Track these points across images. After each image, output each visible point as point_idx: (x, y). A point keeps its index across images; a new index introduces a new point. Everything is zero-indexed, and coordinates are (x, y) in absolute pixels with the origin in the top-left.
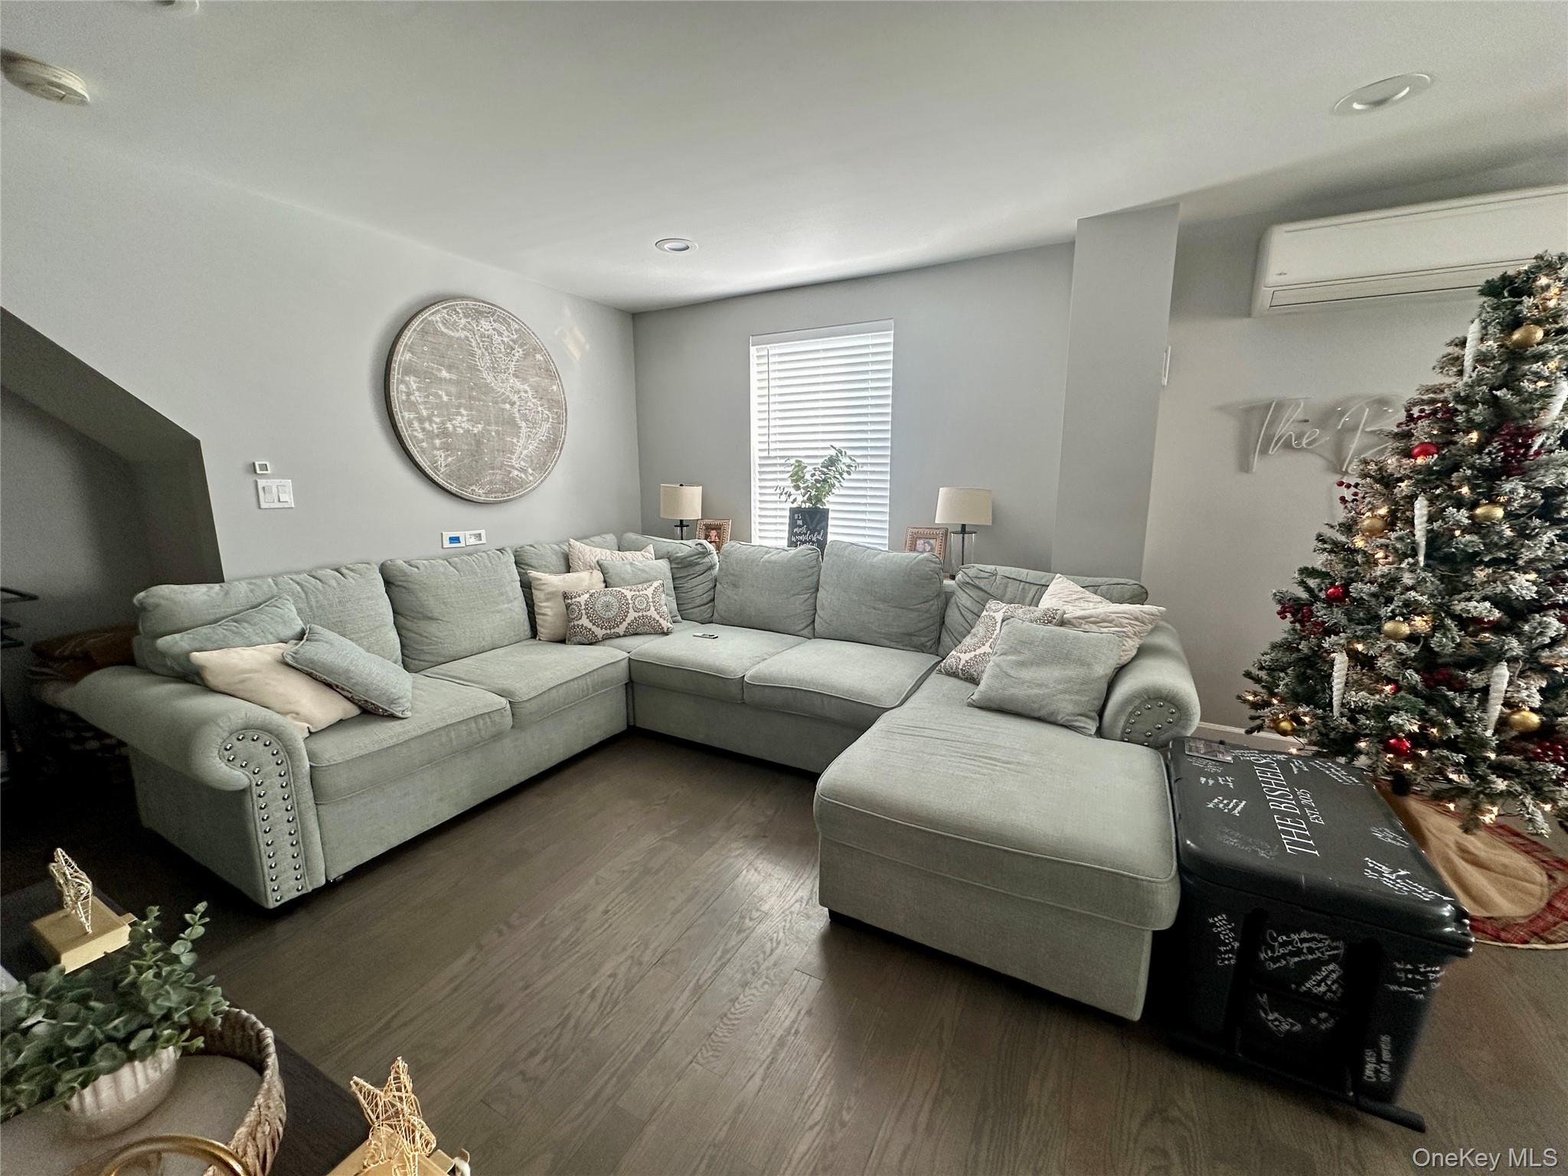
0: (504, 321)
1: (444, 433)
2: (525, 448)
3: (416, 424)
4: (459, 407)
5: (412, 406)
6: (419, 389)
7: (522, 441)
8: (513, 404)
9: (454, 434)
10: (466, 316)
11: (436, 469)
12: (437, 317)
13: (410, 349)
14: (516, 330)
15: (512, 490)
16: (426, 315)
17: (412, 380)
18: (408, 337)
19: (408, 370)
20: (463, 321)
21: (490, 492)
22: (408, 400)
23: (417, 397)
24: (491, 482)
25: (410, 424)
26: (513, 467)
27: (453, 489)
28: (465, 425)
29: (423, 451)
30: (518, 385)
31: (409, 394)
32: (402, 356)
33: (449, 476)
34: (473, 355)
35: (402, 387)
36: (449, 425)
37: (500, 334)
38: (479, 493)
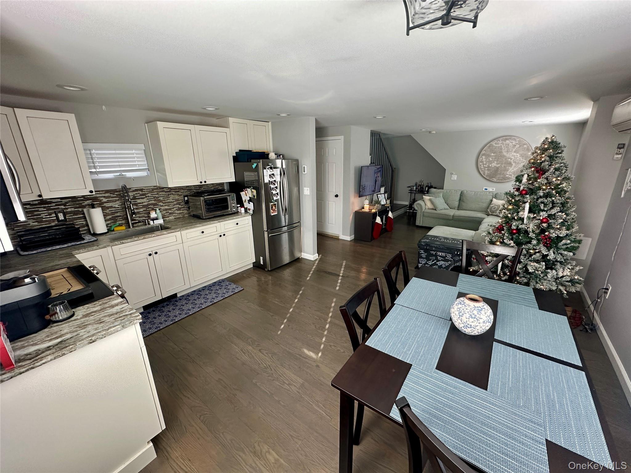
0: (515, 139)
1: (489, 167)
2: (513, 169)
3: (482, 166)
4: (494, 161)
5: (482, 162)
6: (485, 158)
7: (512, 168)
8: (511, 159)
9: (491, 167)
10: (502, 141)
11: (484, 174)
12: (494, 143)
13: (485, 151)
14: (518, 141)
15: (505, 180)
16: (491, 143)
17: (484, 157)
18: (485, 149)
19: (483, 155)
20: (501, 142)
21: (498, 180)
22: (482, 161)
23: (484, 160)
24: (499, 177)
25: (481, 165)
26: (507, 174)
27: (488, 178)
28: (495, 165)
29: (482, 171)
30: (515, 154)
31: (482, 159)
32: (483, 152)
33: (487, 176)
34: (501, 149)
35: (481, 158)
36: (490, 165)
37: (512, 143)
38: (495, 180)
